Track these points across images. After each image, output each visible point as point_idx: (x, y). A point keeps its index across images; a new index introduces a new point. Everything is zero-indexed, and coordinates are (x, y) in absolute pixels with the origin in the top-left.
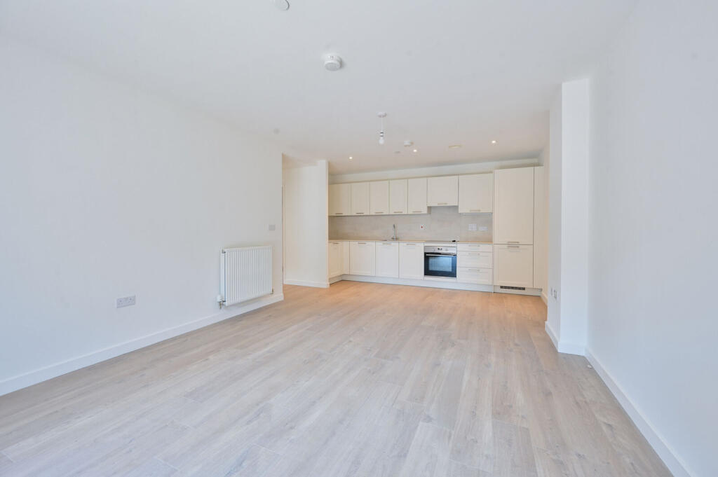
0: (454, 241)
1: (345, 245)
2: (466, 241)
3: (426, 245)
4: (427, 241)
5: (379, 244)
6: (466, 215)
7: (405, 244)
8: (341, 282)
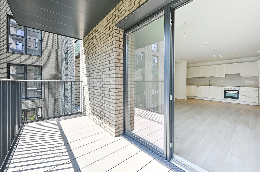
0: (238, 86)
1: (191, 87)
2: (244, 86)
3: (225, 87)
4: (225, 86)
5: (204, 87)
6: (244, 77)
7: (216, 87)
8: (189, 98)
